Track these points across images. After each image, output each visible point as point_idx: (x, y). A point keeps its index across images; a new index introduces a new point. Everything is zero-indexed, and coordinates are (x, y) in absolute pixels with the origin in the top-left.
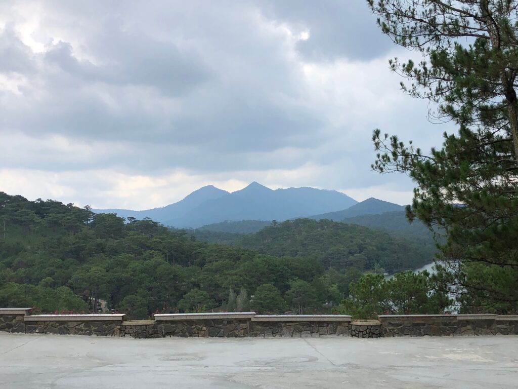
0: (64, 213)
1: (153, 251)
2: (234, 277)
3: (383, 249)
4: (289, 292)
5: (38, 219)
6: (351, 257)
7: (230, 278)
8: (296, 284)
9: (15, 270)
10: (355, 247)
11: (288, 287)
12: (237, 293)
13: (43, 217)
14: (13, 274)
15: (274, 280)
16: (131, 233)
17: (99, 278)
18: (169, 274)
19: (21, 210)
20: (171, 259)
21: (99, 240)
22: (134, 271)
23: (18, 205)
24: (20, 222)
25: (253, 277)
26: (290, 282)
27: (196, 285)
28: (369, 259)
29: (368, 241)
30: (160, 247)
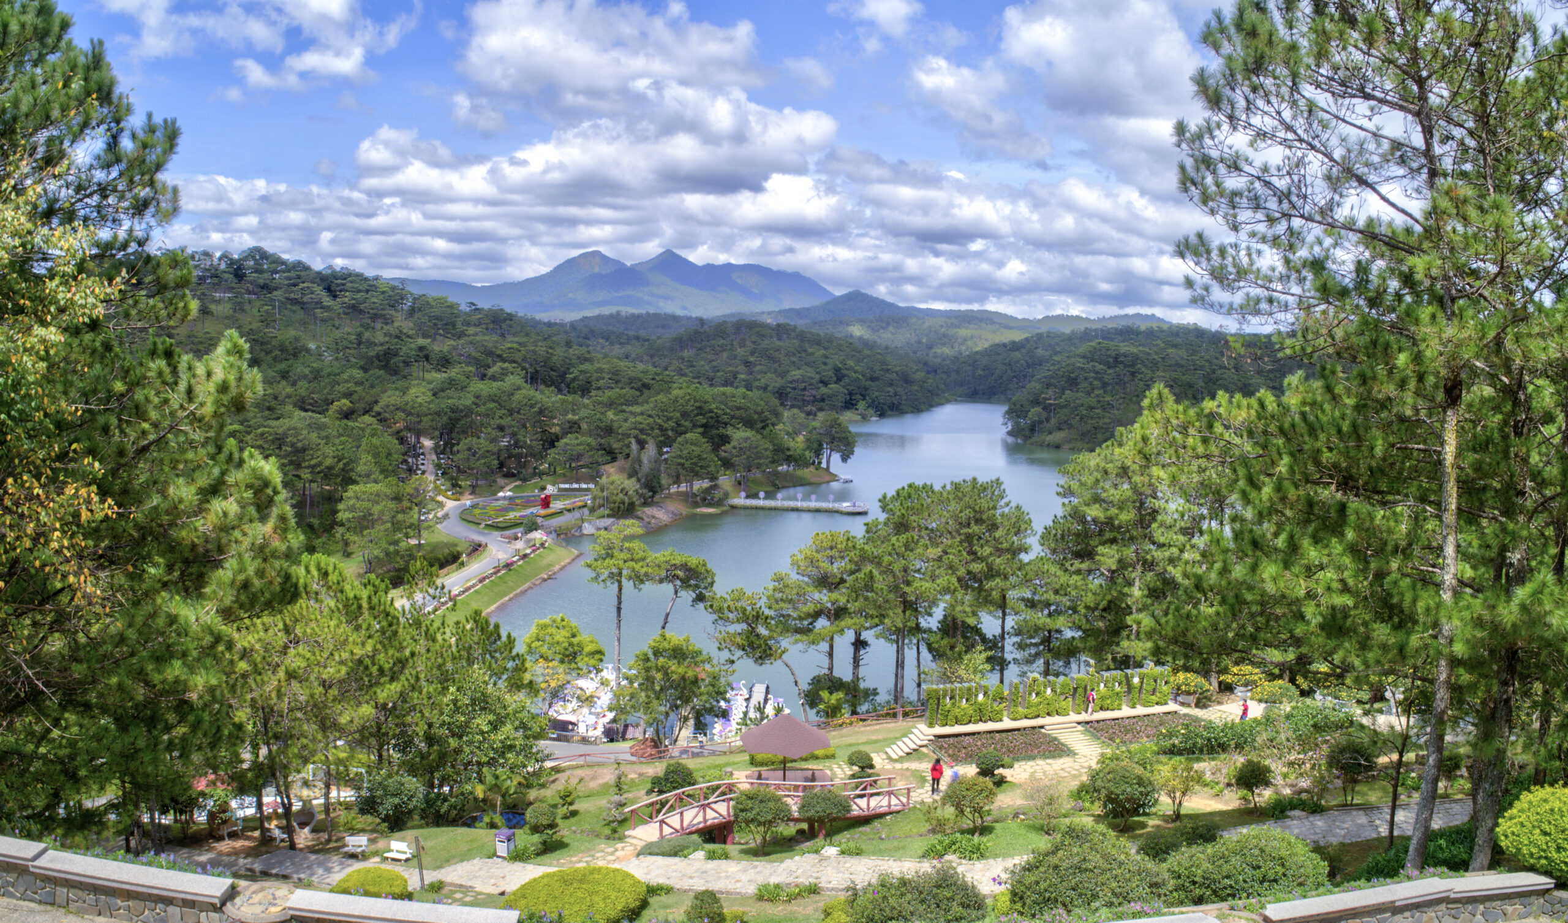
0: (367, 291)
1: (506, 365)
2: (639, 419)
3: (873, 379)
4: (727, 447)
5: (327, 301)
6: (824, 390)
7: (632, 419)
8: (739, 435)
9: (294, 384)
10: (831, 373)
11: (725, 439)
12: (642, 444)
13: (335, 297)
14: (289, 390)
15: (702, 426)
16: (471, 330)
17: (421, 405)
18: (532, 406)
19: (302, 285)
20: (534, 379)
21: (421, 341)
22: (478, 397)
23: (299, 277)
24: (302, 305)
25: (669, 419)
26: (730, 431)
27: (573, 427)
28: (850, 394)
29: (851, 363)
30: (518, 357)
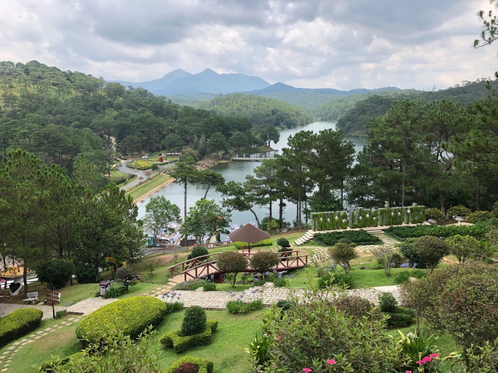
0: (86, 80)
2: (197, 127)
3: (286, 114)
5: (68, 83)
6: (267, 118)
7: (194, 128)
8: (236, 133)
10: (270, 112)
11: (231, 135)
12: (199, 137)
14: (53, 118)
15: (222, 130)
16: (130, 95)
17: (110, 123)
18: (155, 123)
19: (57, 77)
20: (156, 114)
23: (55, 74)
25: (209, 128)
26: (232, 132)
27: (172, 131)
28: (277, 120)
29: (278, 108)
30: (148, 105)
